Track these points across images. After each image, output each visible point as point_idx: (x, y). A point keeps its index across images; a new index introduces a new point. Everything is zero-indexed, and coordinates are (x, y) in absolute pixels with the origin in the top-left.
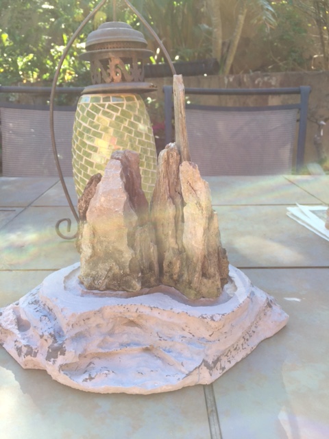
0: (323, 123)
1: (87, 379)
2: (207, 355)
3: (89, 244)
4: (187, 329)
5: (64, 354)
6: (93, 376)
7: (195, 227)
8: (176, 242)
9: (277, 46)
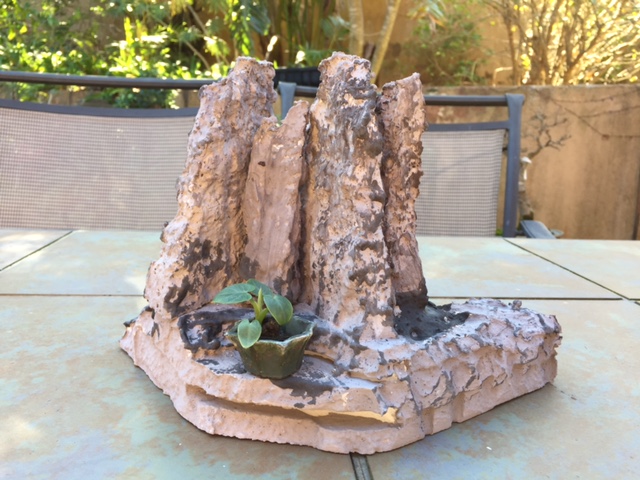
0: (526, 159)
9: (439, 56)
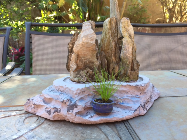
1: (90, 117)
2: (141, 102)
3: (75, 64)
4: (129, 93)
5: (77, 107)
6: (92, 116)
7: (128, 47)
8: (115, 59)
